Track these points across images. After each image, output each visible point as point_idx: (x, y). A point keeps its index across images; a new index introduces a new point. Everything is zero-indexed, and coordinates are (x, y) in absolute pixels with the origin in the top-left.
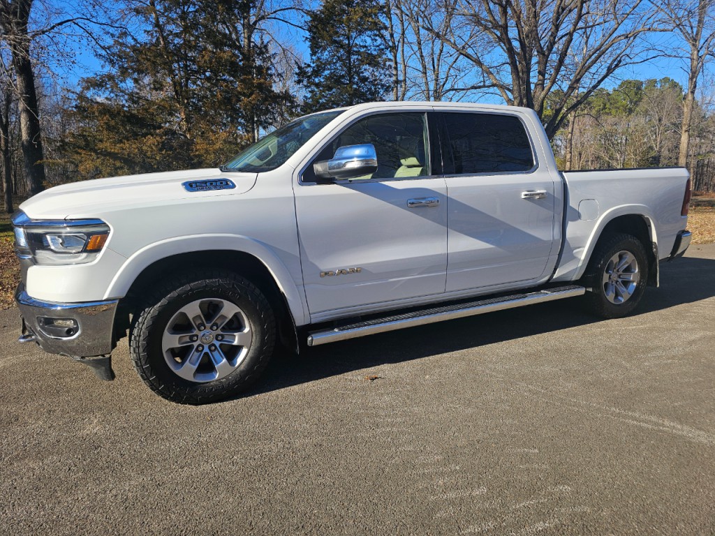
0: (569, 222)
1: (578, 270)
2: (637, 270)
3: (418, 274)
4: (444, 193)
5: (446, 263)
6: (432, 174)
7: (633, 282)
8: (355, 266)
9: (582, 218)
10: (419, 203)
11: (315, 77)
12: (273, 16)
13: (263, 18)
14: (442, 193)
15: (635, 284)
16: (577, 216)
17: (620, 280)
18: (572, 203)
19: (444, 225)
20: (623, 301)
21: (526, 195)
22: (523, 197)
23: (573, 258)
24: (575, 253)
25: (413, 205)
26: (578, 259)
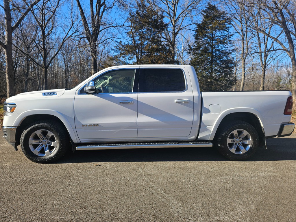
0: (204, 114)
1: (210, 135)
2: (251, 139)
4: (136, 99)
5: (137, 126)
6: (133, 92)
7: (249, 145)
8: (96, 124)
9: (211, 112)
10: (124, 102)
11: (196, 51)
12: (185, 28)
13: (181, 29)
14: (135, 99)
15: (250, 146)
16: (208, 111)
17: (241, 143)
18: (205, 105)
19: (136, 111)
20: (241, 153)
21: (177, 101)
22: (175, 102)
23: (207, 130)
24: (208, 127)
25: (121, 103)
26: (210, 130)
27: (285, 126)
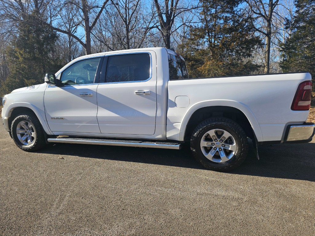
1: (179, 135)
2: (235, 144)
3: (86, 123)
4: (95, 91)
5: (97, 120)
7: (233, 151)
8: (62, 117)
9: (178, 106)
10: (85, 94)
16: (174, 105)
18: (171, 98)
19: (96, 104)
21: (136, 92)
23: (174, 128)
24: (175, 125)
25: (82, 95)
26: (177, 129)
27: (293, 128)
